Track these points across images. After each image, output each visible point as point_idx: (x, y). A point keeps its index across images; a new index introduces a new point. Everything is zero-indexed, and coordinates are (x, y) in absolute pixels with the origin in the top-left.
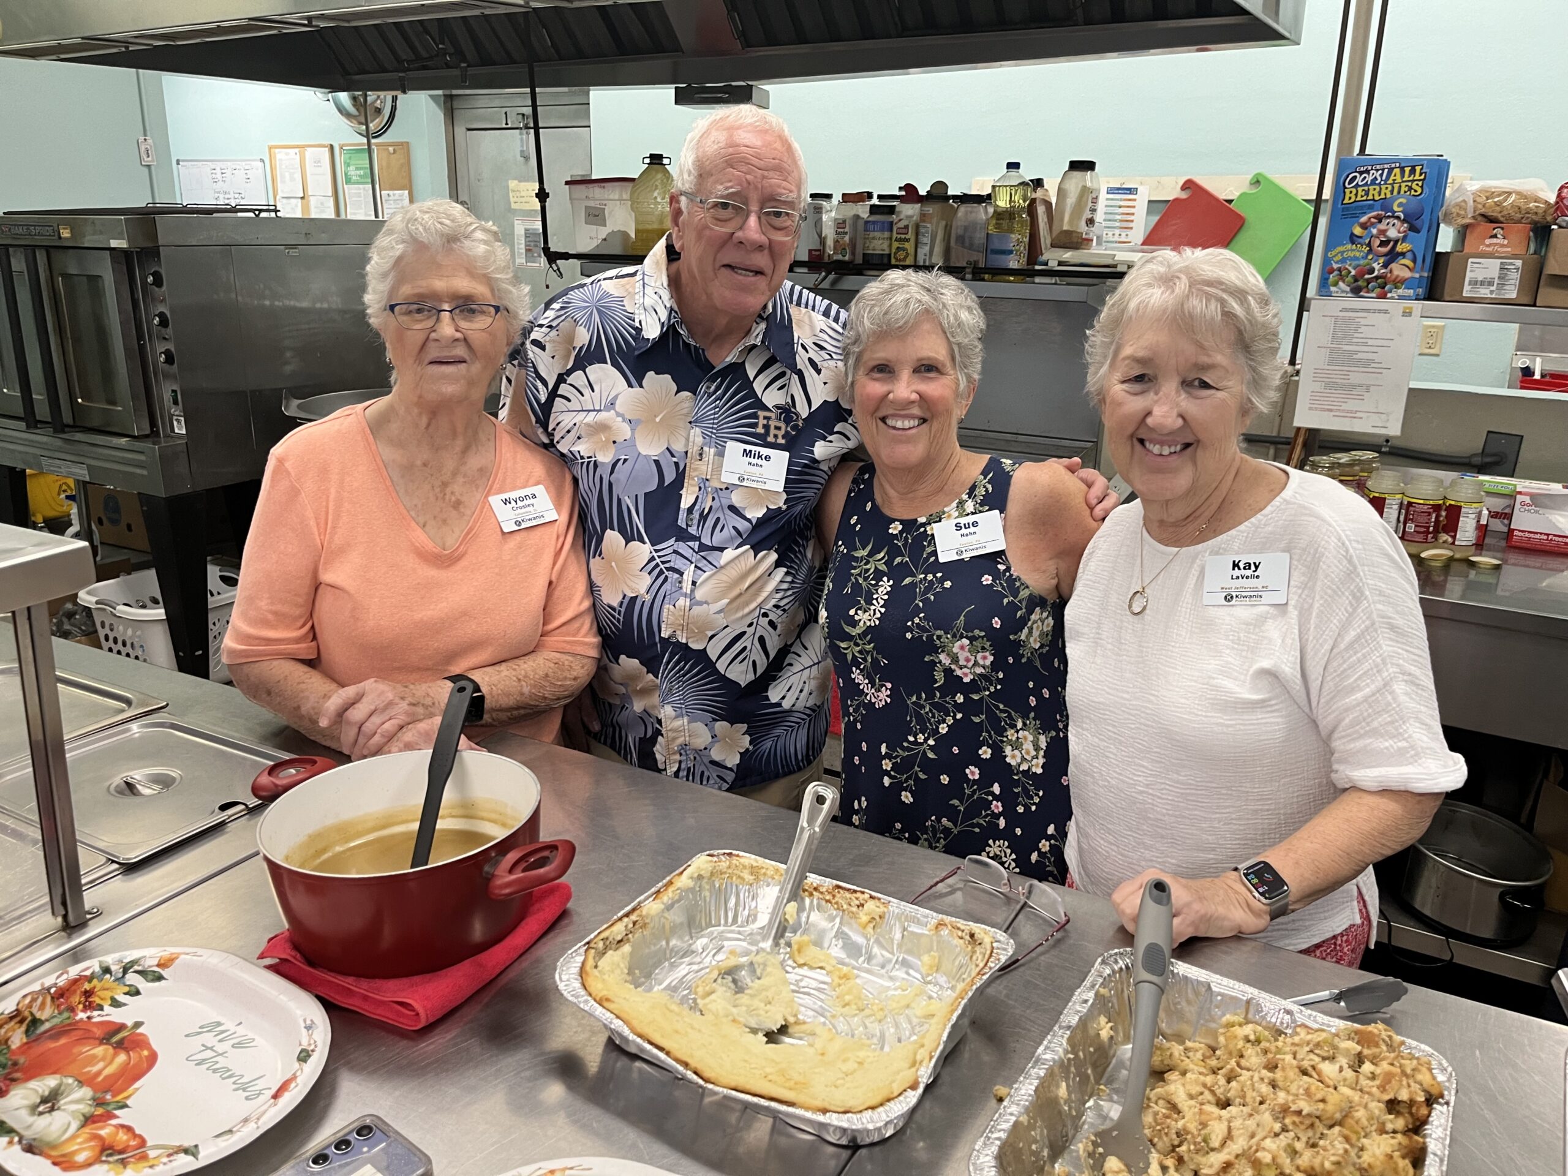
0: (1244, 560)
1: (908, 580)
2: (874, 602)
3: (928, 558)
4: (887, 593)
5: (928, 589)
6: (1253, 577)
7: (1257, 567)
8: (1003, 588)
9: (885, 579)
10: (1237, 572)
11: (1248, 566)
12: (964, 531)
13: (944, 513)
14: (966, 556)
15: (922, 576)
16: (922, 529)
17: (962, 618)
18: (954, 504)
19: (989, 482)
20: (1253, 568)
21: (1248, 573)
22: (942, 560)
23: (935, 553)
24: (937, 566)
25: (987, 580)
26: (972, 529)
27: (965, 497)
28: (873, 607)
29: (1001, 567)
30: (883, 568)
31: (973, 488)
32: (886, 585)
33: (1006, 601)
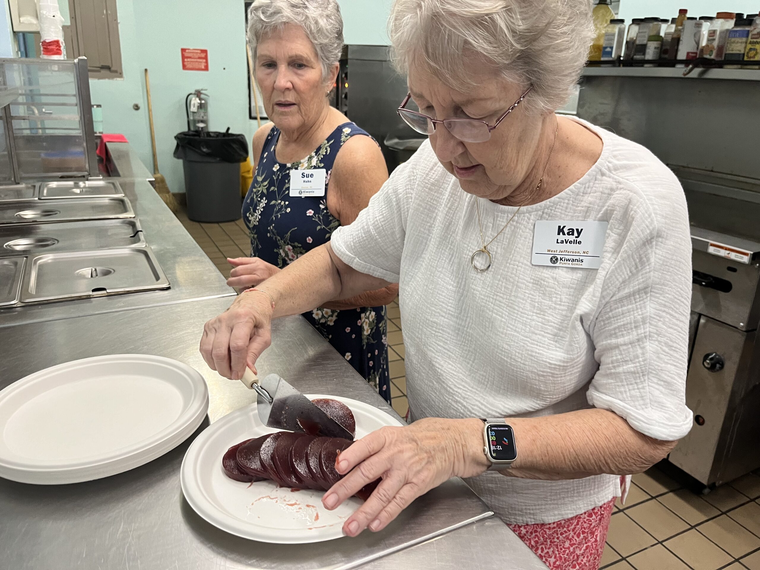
0: (568, 225)
1: (273, 202)
2: (257, 211)
3: (285, 191)
4: (263, 208)
5: (280, 210)
6: (575, 242)
7: (579, 233)
8: (320, 220)
9: (264, 198)
10: (561, 237)
11: (571, 232)
12: (305, 179)
13: (300, 163)
14: (303, 195)
15: (280, 201)
16: (288, 172)
17: (289, 233)
18: (307, 158)
19: (329, 146)
20: (576, 234)
21: (572, 238)
22: (291, 195)
23: (288, 189)
24: (287, 197)
25: (310, 213)
26: (310, 179)
27: (313, 154)
28: (256, 214)
29: (322, 207)
30: (265, 191)
31: (319, 149)
32: (264, 202)
33: (319, 228)
